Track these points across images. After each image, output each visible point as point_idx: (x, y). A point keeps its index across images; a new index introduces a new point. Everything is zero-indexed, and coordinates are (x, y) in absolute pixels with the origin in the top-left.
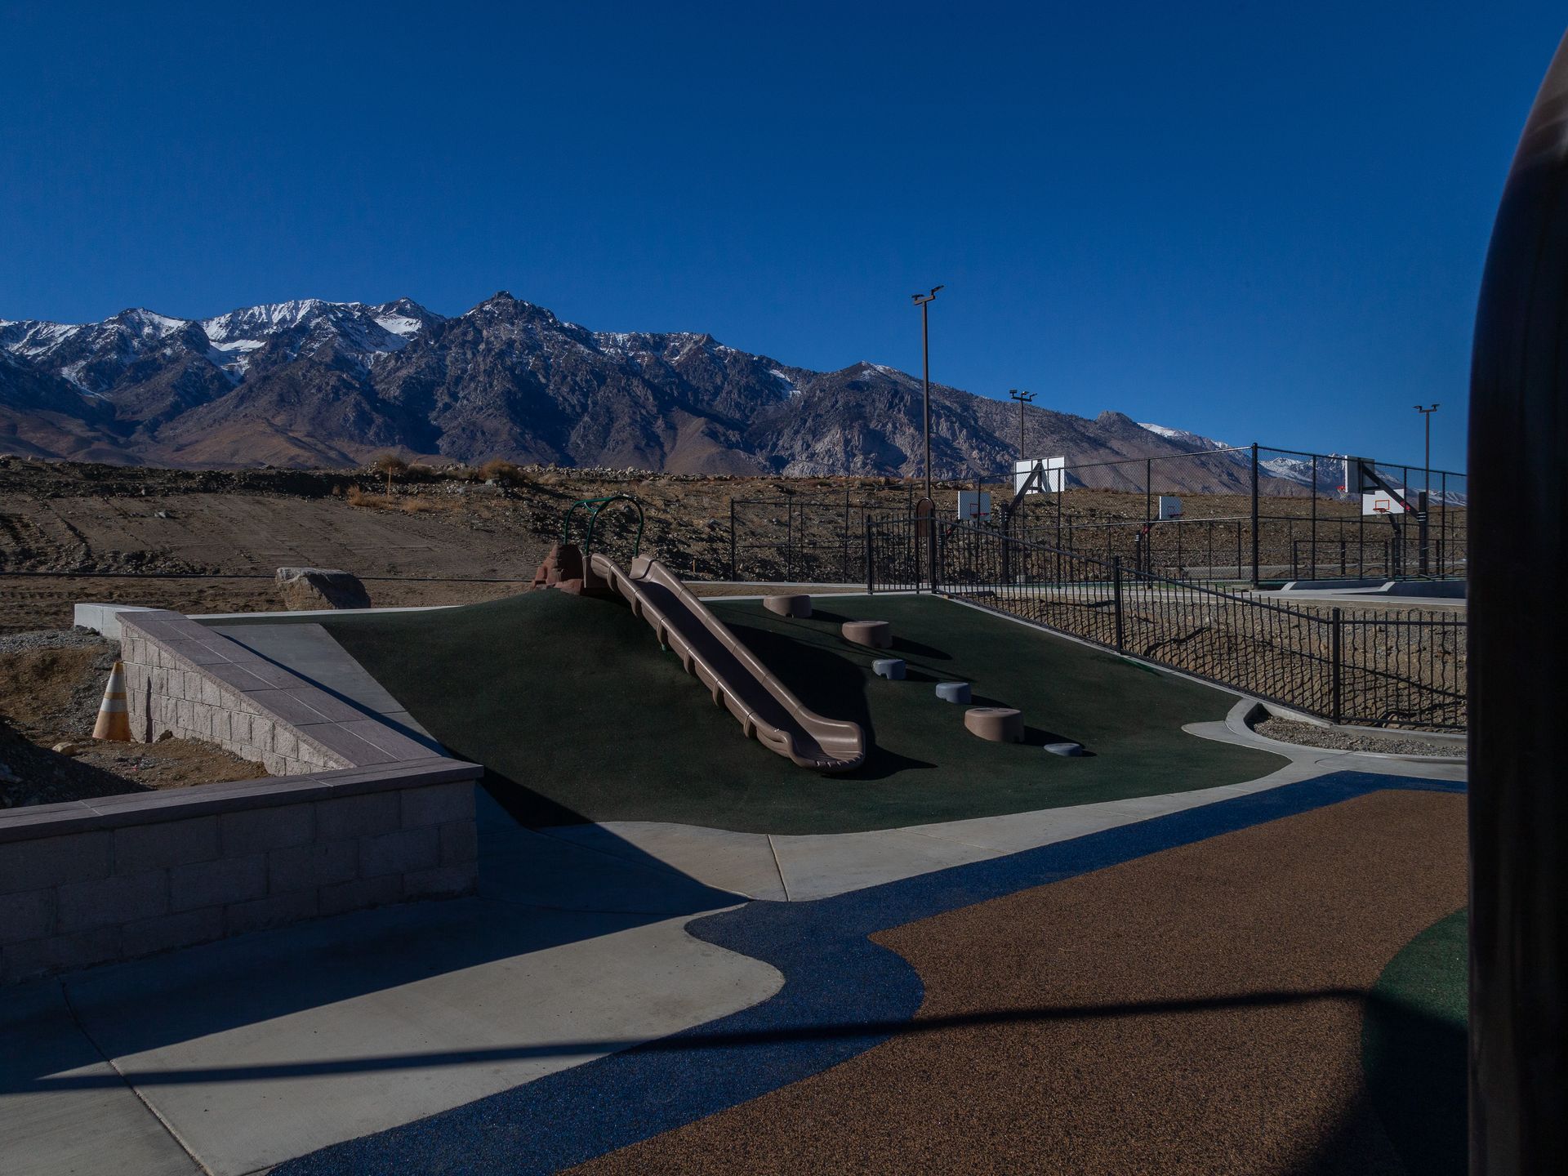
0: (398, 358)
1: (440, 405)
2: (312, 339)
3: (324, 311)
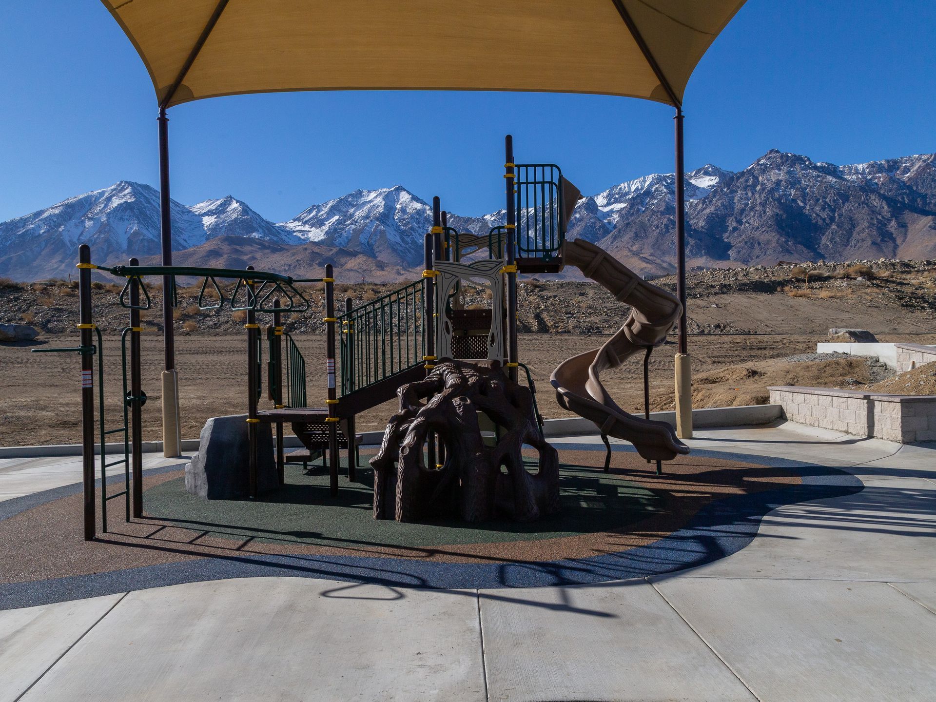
0: (704, 202)
1: (730, 228)
2: (653, 197)
3: (659, 180)
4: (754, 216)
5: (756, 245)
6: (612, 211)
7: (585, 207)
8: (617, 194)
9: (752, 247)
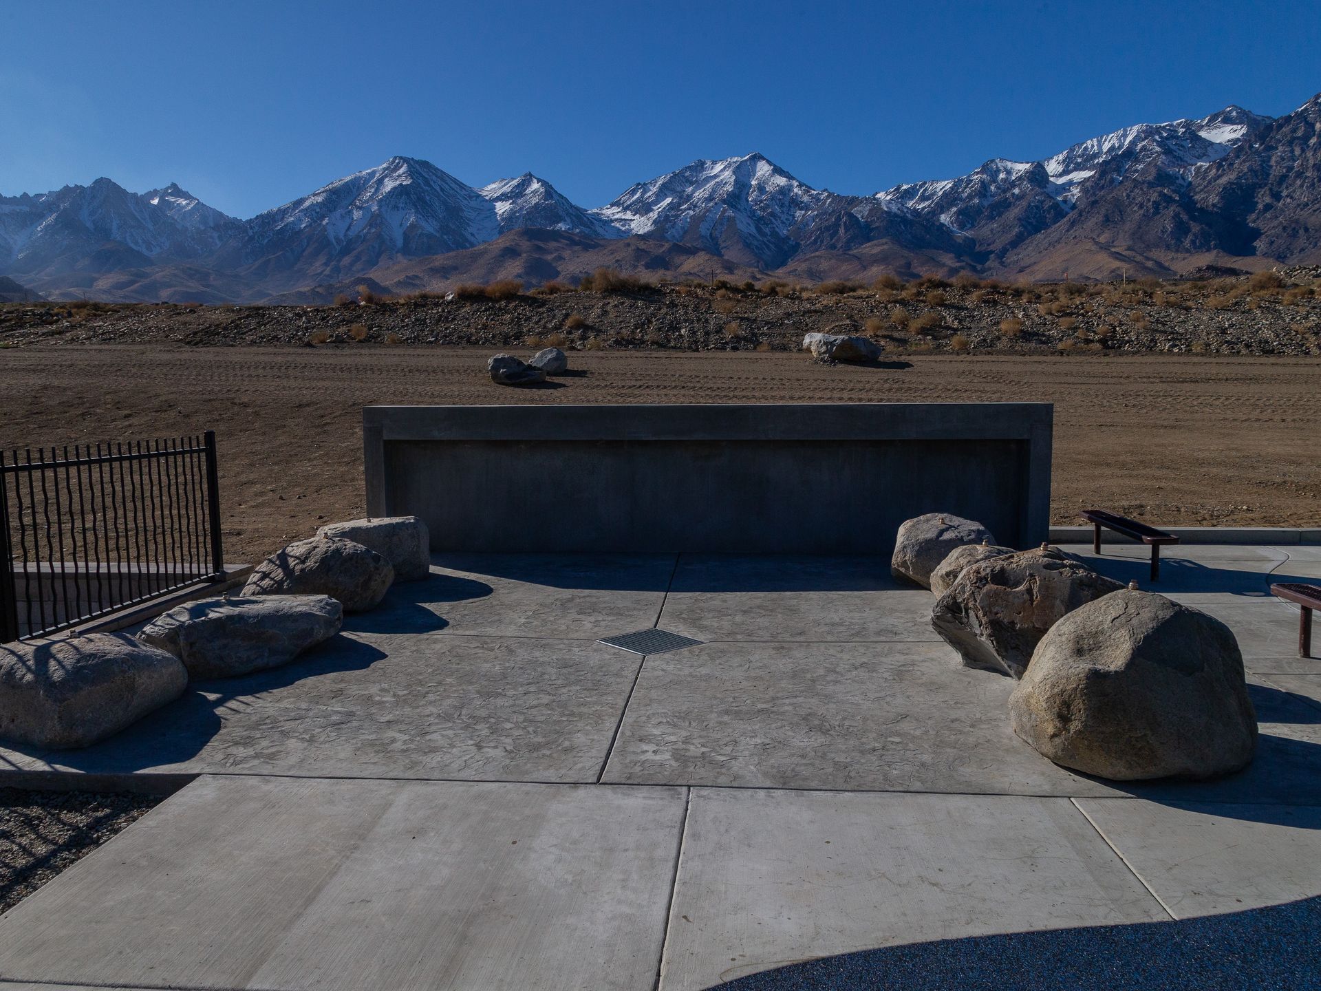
0: (1220, 166)
1: (1260, 206)
2: (1137, 161)
3: (1149, 133)
4: (1302, 186)
5: (1301, 232)
6: (1070, 183)
7: (1028, 178)
8: (1079, 156)
9: (1294, 235)
